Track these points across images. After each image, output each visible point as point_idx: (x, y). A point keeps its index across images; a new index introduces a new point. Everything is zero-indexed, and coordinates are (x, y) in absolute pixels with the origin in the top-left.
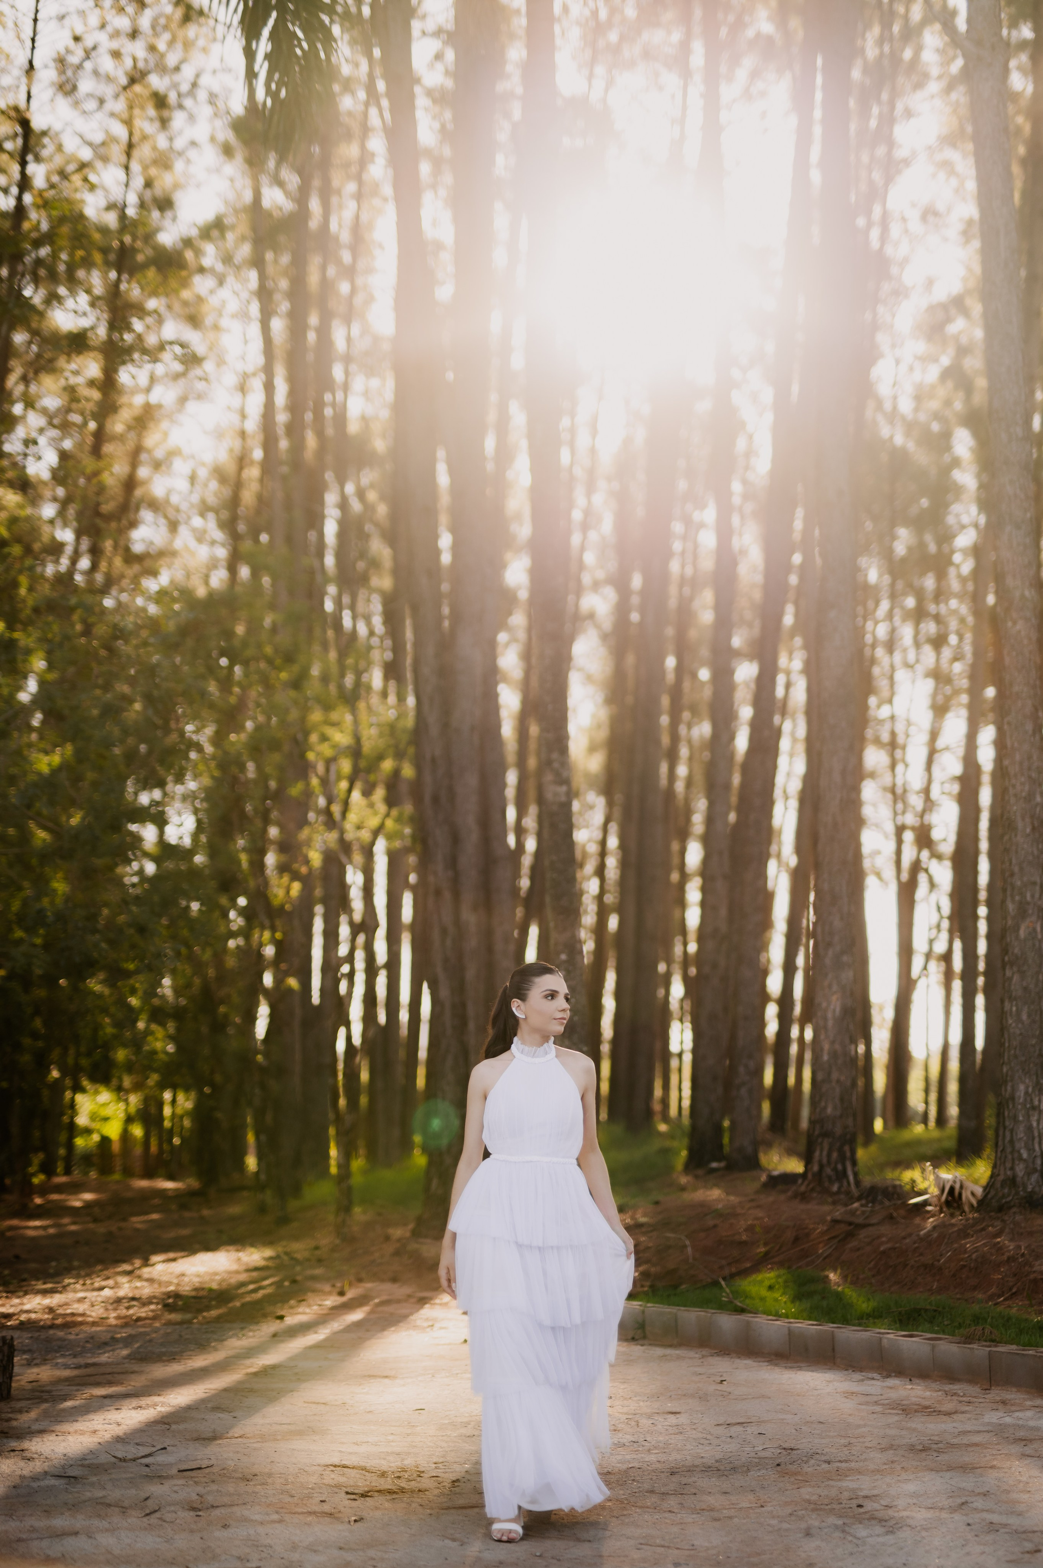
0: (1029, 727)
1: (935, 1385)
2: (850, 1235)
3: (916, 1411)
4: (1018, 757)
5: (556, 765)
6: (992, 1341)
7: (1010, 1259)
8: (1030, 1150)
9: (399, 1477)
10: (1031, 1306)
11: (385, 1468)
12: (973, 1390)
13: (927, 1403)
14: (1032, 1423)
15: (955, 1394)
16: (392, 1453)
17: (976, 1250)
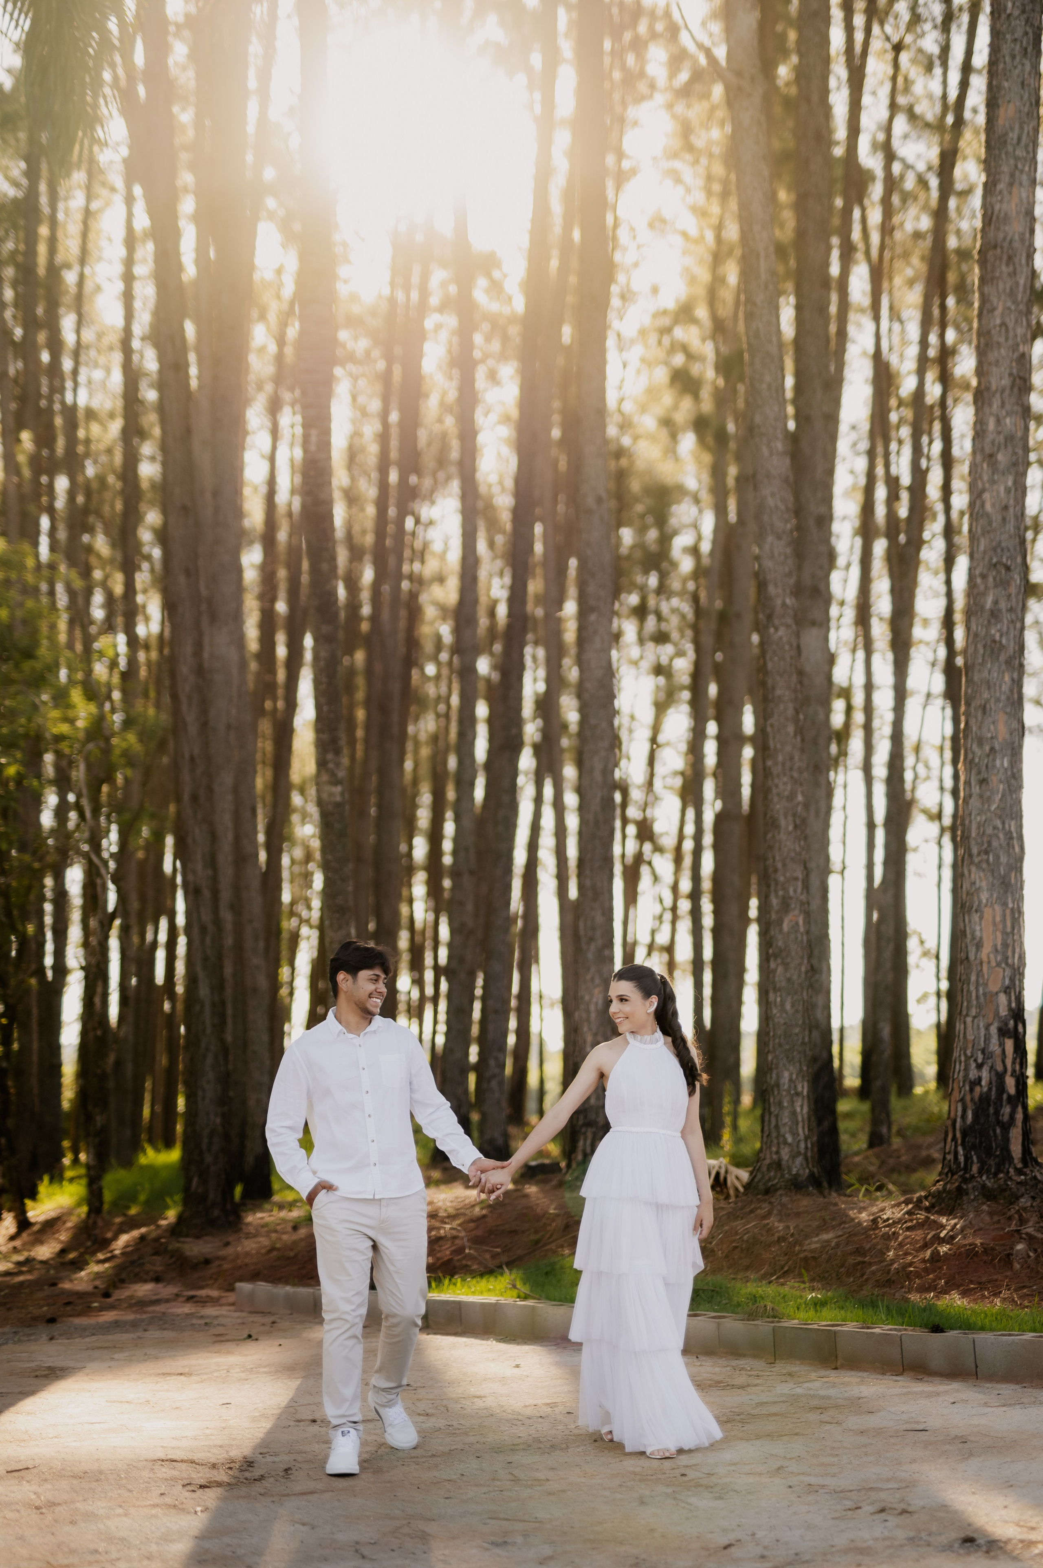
0: (791, 729)
1: (723, 1362)
3: (710, 1386)
4: (780, 758)
5: (331, 765)
6: (774, 1317)
7: (780, 1240)
9: (231, 1468)
10: (804, 1282)
11: (213, 1460)
12: (759, 1364)
14: (822, 1393)
15: (742, 1369)
16: (215, 1446)
17: (747, 1231)
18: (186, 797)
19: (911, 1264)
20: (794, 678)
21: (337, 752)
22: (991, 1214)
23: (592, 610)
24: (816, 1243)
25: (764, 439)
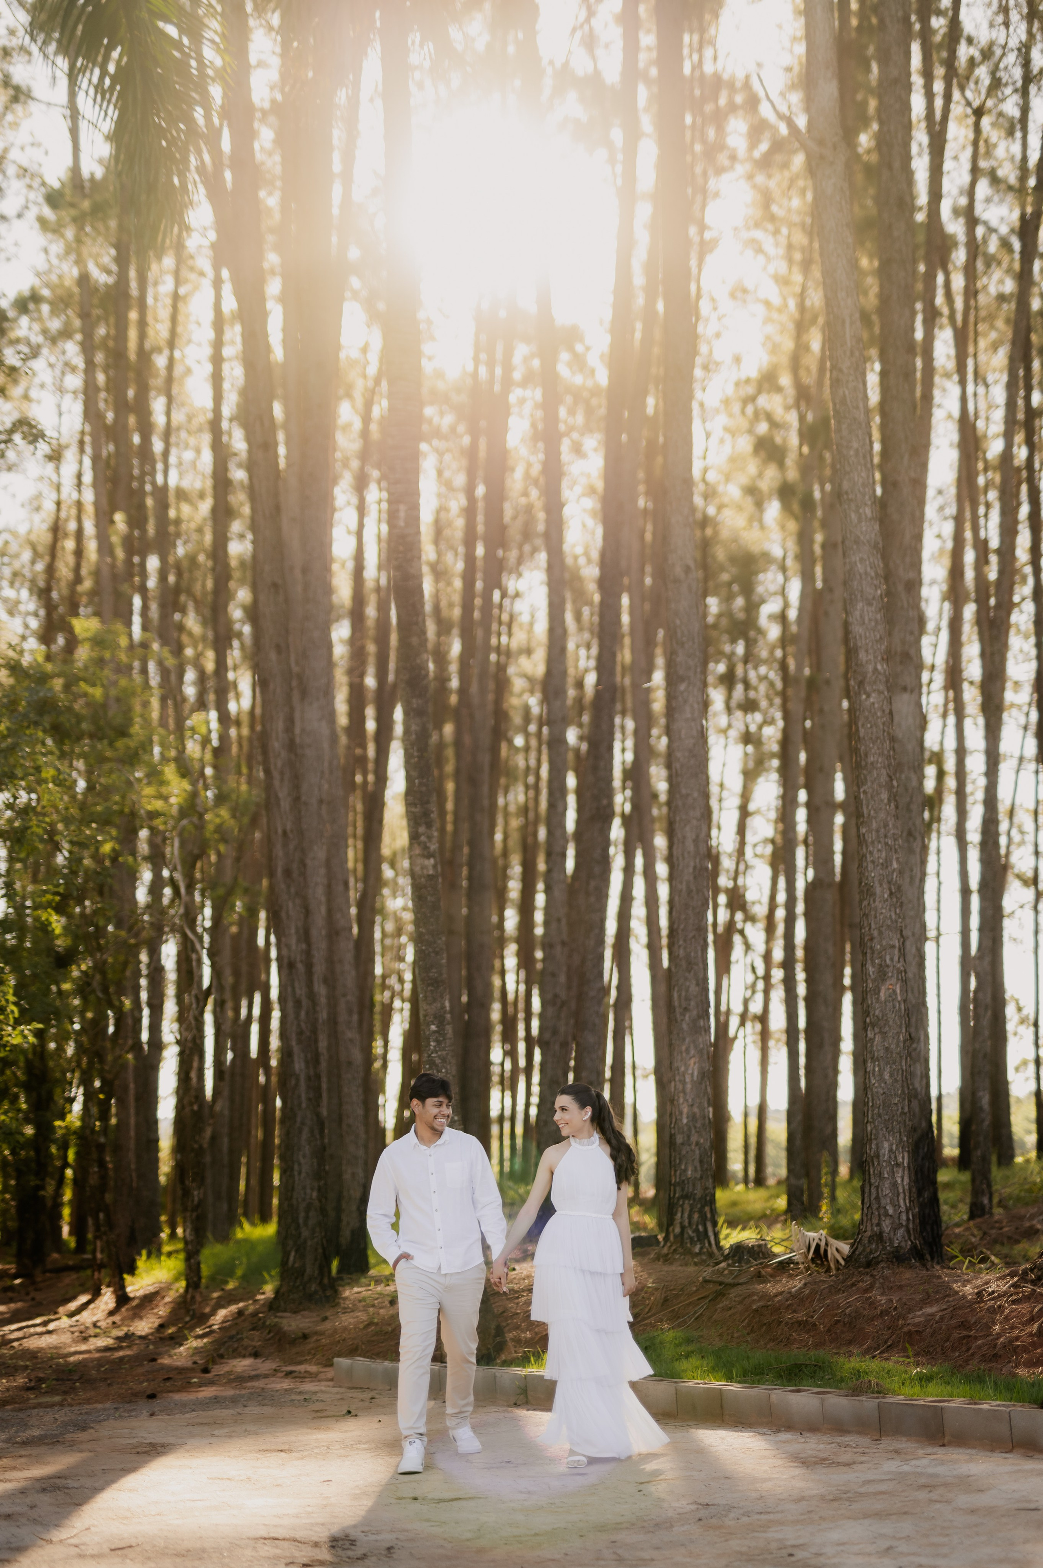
0: (884, 796)
1: (827, 1438)
2: (720, 1295)
3: (815, 1463)
4: (874, 825)
5: (423, 838)
6: (879, 1392)
7: (882, 1313)
8: (896, 1206)
10: (908, 1357)
11: (315, 1539)
12: (865, 1441)
13: (824, 1455)
14: (930, 1470)
15: (847, 1446)
16: (317, 1524)
17: (849, 1305)
18: (279, 871)
19: (1017, 1338)
20: (887, 744)
21: (429, 825)
23: (682, 679)
24: (919, 1316)
25: (853, 506)
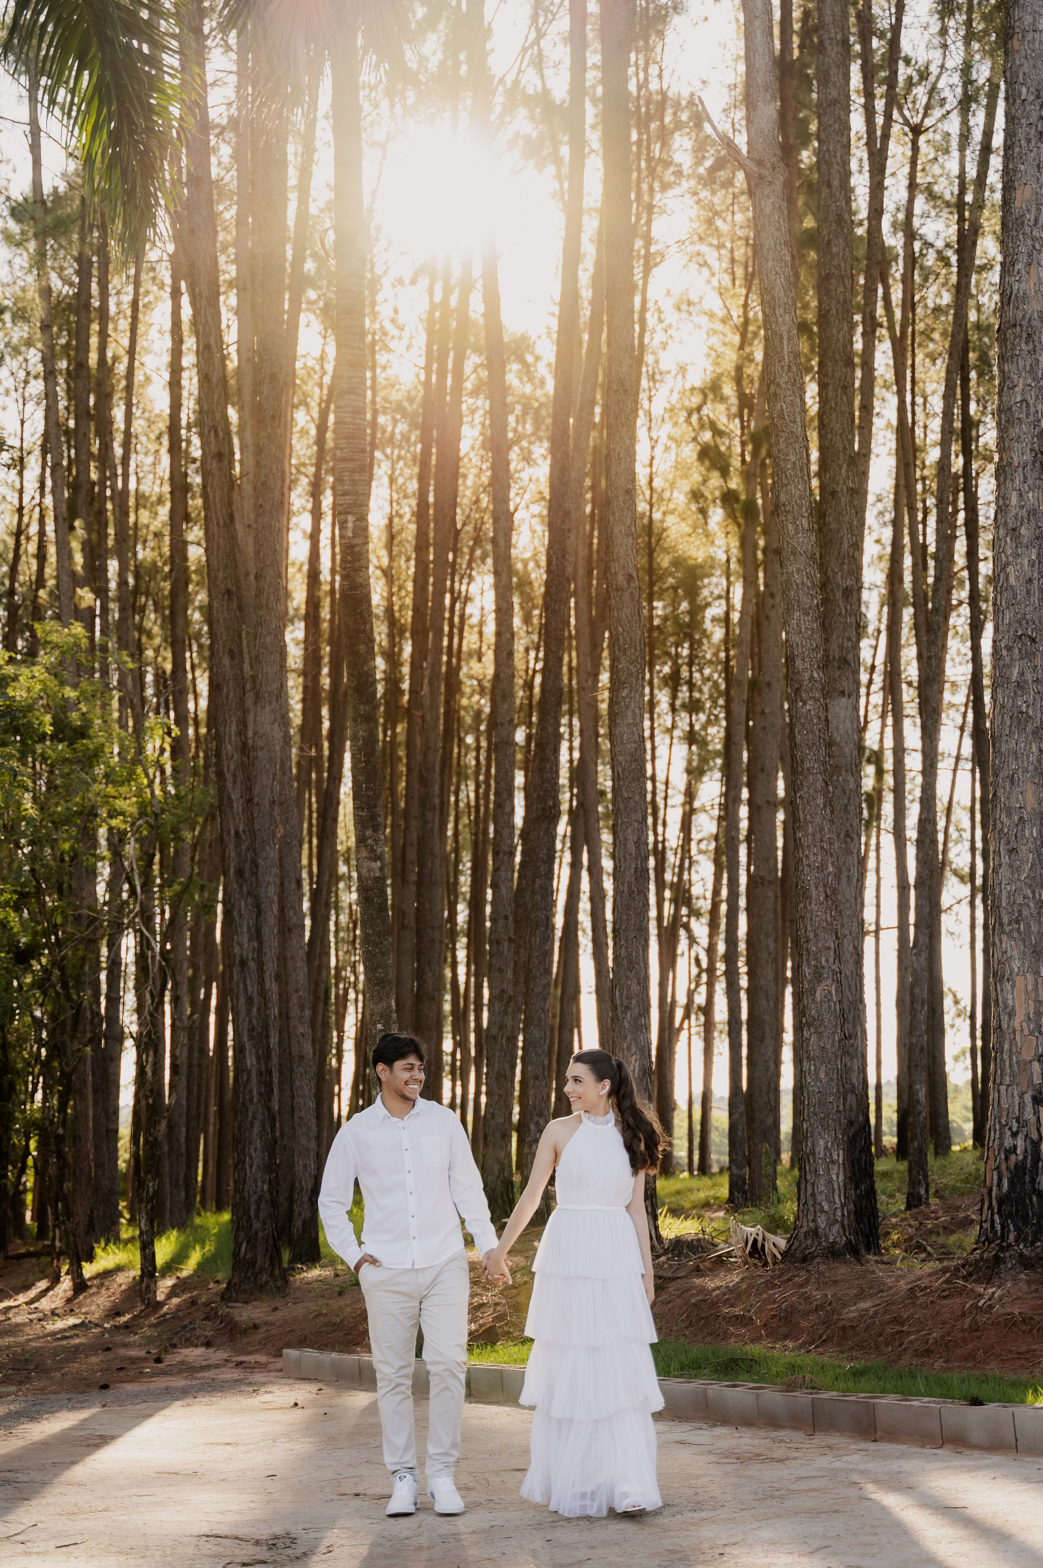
1: (762, 1433)
3: (750, 1459)
4: (810, 830)
5: (371, 841)
6: (814, 1388)
7: (818, 1308)
9: (273, 1545)
10: (842, 1352)
11: (257, 1536)
12: (798, 1436)
13: (758, 1451)
14: (861, 1467)
15: (781, 1441)
16: (259, 1521)
17: (785, 1299)
18: (232, 871)
19: (949, 1334)
20: (823, 750)
21: (376, 829)
22: (1029, 1283)
24: (854, 1311)
25: (790, 517)
